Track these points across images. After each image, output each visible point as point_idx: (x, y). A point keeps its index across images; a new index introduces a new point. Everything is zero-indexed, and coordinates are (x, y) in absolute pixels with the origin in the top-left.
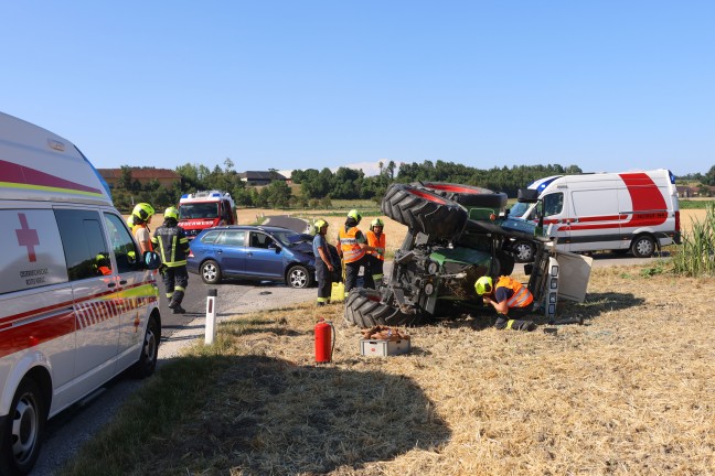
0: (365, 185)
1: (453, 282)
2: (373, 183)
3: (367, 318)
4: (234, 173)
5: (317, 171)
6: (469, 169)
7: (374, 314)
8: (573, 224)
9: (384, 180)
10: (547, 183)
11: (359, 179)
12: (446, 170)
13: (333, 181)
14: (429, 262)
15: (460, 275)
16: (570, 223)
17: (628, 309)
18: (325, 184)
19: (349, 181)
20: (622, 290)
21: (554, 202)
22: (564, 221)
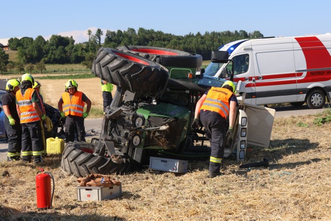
0: (76, 50)
1: (157, 134)
2: (83, 49)
3: (82, 168)
5: (32, 39)
6: (167, 35)
7: (88, 164)
8: (257, 81)
9: (92, 46)
10: (235, 46)
11: (70, 45)
12: (147, 36)
13: (46, 47)
14: (135, 117)
15: (164, 128)
16: (255, 81)
17: (305, 153)
18: (40, 50)
19: (61, 47)
20: (300, 136)
21: (242, 62)
22: (250, 79)
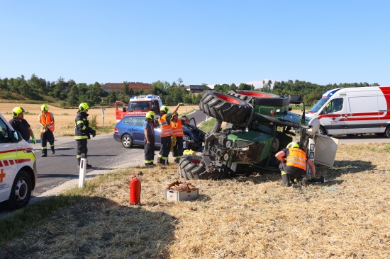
1: (241, 153)
3: (188, 173)
4: (183, 86)
7: (193, 171)
8: (349, 117)
10: (334, 92)
14: (226, 140)
15: (245, 149)
16: (347, 117)
22: (343, 115)
